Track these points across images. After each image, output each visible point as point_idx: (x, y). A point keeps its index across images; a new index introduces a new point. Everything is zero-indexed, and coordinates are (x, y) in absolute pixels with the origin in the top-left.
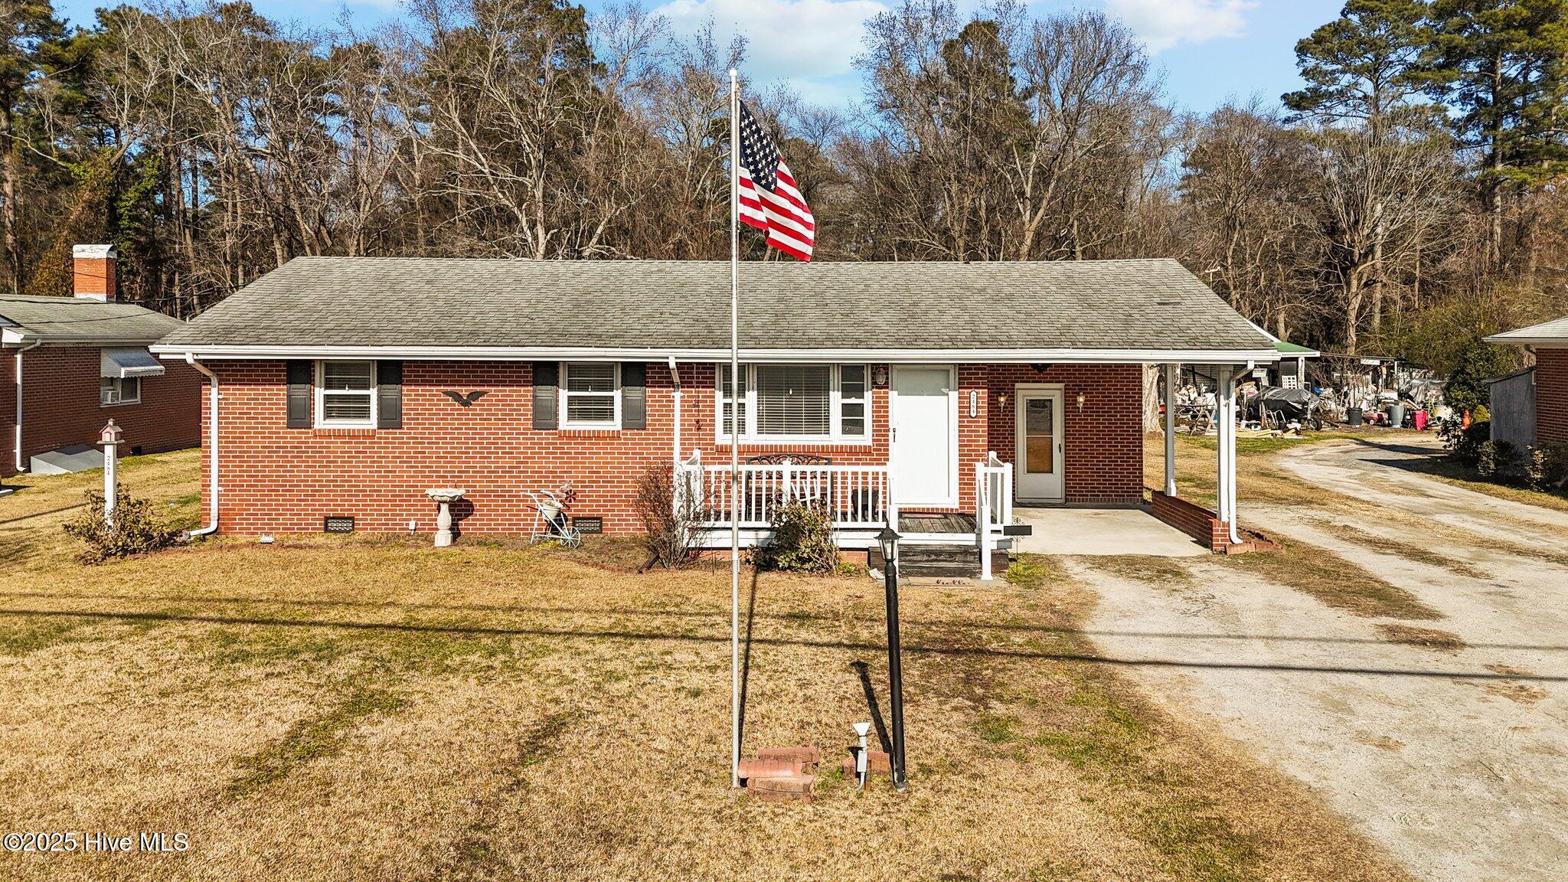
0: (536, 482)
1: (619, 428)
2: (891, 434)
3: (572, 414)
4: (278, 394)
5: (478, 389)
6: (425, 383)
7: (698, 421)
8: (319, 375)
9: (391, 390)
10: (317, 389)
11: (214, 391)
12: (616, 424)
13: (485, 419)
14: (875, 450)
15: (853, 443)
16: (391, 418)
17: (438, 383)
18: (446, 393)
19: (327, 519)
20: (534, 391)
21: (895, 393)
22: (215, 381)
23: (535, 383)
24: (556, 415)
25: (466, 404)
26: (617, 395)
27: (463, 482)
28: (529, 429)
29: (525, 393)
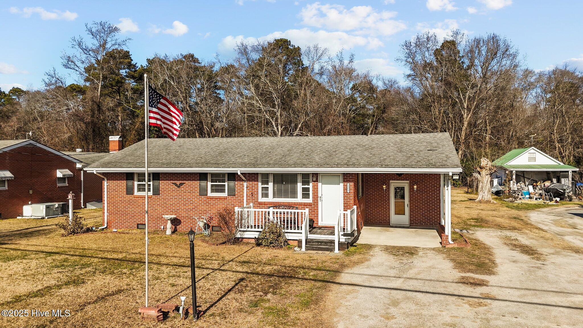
0: (200, 213)
1: (227, 195)
2: (319, 198)
3: (213, 191)
4: (123, 184)
5: (183, 182)
6: (166, 180)
7: (252, 193)
8: (136, 178)
9: (156, 182)
10: (135, 182)
11: (106, 183)
12: (225, 194)
13: (185, 192)
14: (313, 204)
15: (305, 202)
16: (156, 192)
17: (171, 180)
18: (173, 183)
19: (138, 224)
20: (200, 183)
21: (321, 184)
22: (106, 179)
23: (200, 180)
24: (207, 191)
25: (179, 187)
26: (226, 184)
27: (178, 213)
28: (198, 196)
29: (197, 183)
